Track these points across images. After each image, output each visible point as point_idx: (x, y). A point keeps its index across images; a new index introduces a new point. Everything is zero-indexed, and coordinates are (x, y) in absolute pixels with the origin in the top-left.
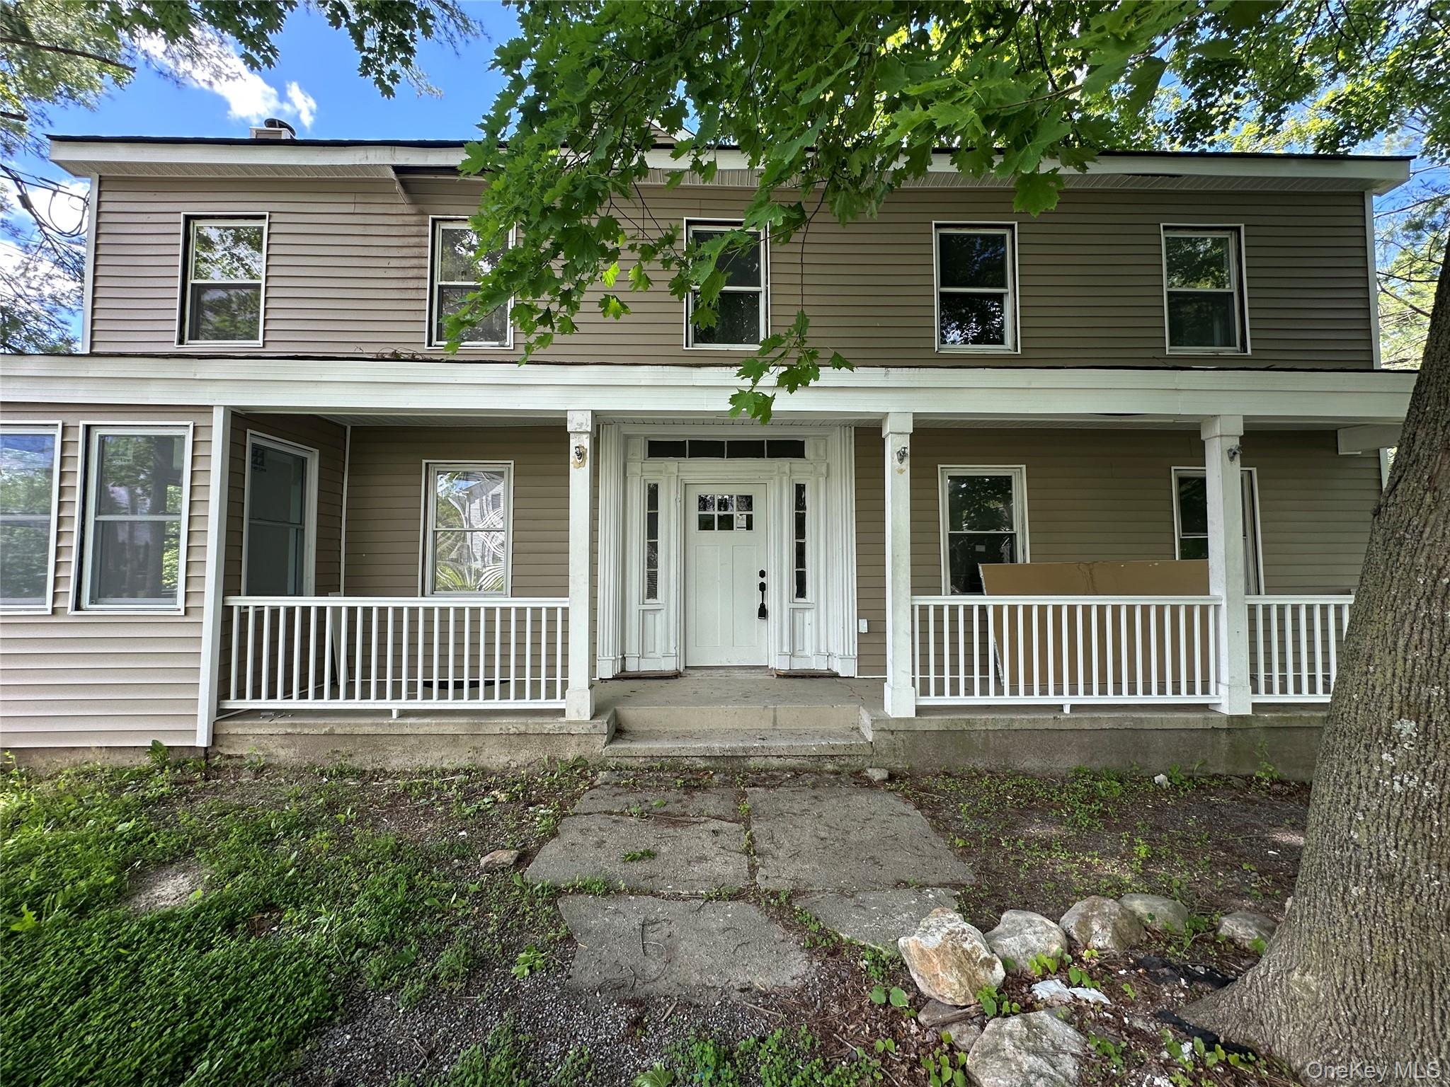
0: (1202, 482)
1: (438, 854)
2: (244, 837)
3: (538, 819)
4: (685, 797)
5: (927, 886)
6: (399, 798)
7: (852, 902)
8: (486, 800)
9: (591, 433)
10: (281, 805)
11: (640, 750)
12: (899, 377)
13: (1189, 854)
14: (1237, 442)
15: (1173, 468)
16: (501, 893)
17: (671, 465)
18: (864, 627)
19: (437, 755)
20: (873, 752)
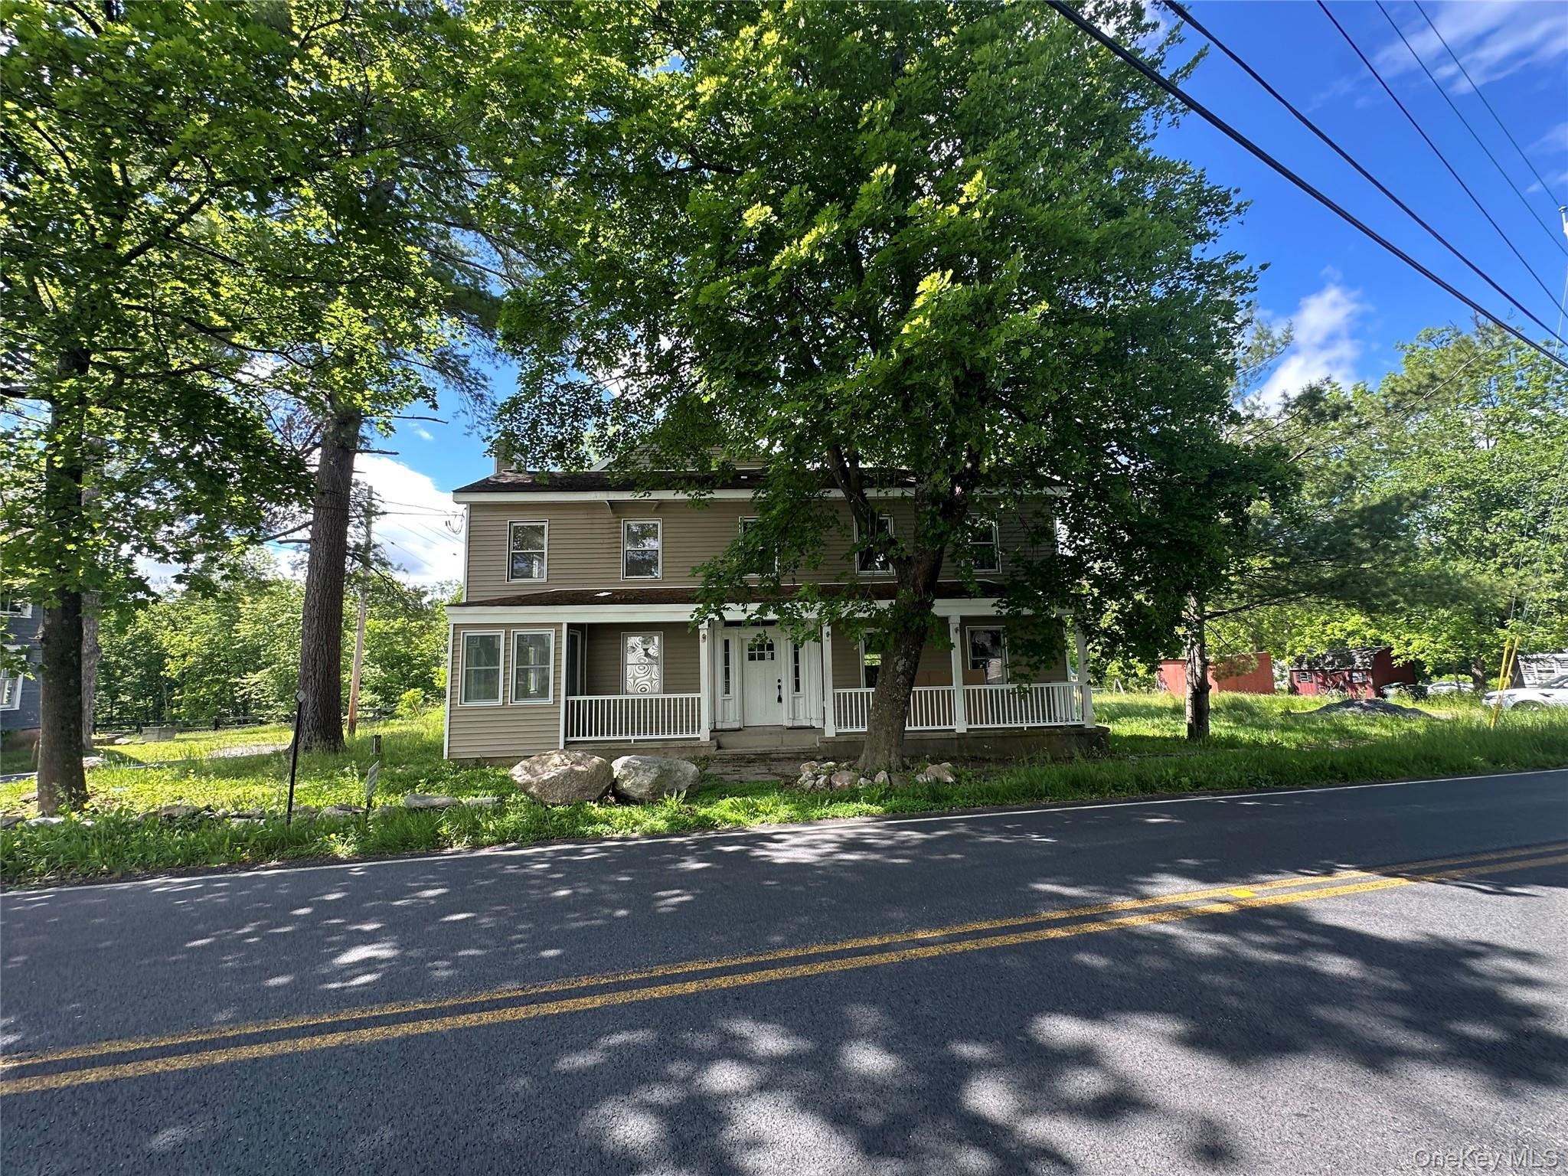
11: (730, 752)
15: (967, 627)
17: (735, 630)
20: (819, 751)
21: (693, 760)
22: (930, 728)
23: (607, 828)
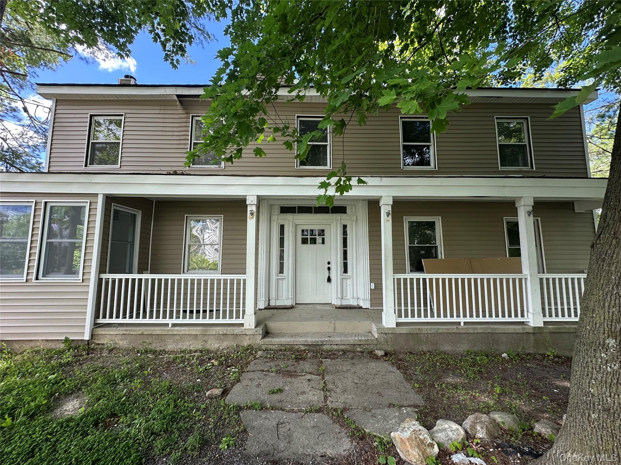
0: (517, 224)
1: (188, 390)
2: (104, 382)
3: (231, 373)
4: (296, 363)
5: (403, 406)
6: (171, 363)
7: (369, 414)
8: (209, 365)
9: (256, 205)
10: (120, 367)
11: (276, 342)
12: (386, 181)
13: (519, 392)
14: (531, 208)
15: (504, 218)
16: (215, 409)
17: (290, 217)
18: (373, 286)
19: (188, 344)
20: (378, 343)
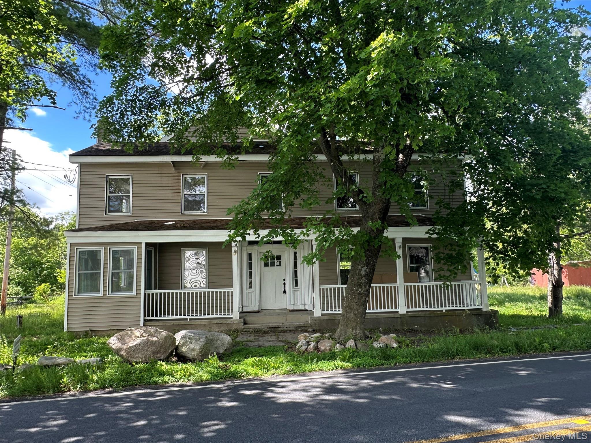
11: (251, 327)
14: (401, 244)
15: (407, 245)
17: (256, 247)
20: (310, 325)
21: (229, 333)
22: (383, 310)
23: (172, 379)
